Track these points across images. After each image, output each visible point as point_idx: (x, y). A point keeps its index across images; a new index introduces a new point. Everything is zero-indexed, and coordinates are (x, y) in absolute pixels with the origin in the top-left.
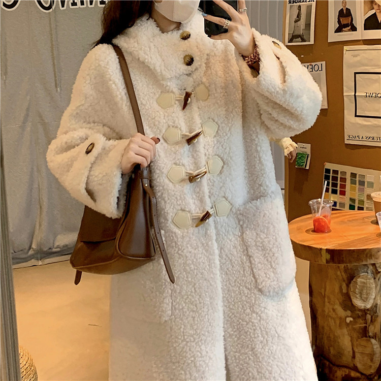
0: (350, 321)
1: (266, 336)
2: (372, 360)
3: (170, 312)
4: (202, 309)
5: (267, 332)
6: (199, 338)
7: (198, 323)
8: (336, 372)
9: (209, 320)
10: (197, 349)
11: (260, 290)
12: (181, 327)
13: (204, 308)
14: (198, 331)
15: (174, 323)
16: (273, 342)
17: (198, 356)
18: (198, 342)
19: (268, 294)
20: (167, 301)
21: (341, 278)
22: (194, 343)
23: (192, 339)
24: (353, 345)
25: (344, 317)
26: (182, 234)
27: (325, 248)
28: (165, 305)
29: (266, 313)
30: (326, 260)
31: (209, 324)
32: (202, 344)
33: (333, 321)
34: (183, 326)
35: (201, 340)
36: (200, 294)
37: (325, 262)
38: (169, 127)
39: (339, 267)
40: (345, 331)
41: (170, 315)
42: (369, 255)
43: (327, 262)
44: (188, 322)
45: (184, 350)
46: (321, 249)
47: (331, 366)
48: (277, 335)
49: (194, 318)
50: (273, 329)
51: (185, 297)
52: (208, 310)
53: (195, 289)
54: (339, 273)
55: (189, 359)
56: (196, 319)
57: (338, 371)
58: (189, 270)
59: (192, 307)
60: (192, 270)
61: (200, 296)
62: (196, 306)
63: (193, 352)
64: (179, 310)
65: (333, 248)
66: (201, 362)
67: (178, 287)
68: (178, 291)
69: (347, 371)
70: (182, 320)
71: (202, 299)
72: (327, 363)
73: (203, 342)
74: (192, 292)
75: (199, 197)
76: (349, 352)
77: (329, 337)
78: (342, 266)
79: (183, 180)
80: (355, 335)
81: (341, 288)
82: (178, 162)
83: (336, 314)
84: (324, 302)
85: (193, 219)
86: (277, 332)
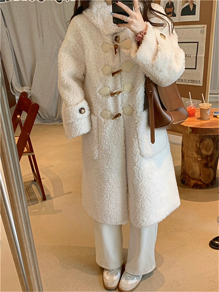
0: (200, 160)
1: (141, 178)
2: (209, 178)
3: (98, 156)
4: (113, 158)
5: (142, 176)
6: (111, 170)
7: (110, 164)
8: (191, 181)
9: (116, 163)
10: (110, 175)
11: (142, 156)
12: (102, 164)
13: (113, 157)
14: (110, 167)
15: (99, 161)
16: (146, 181)
17: (110, 178)
18: (110, 172)
19: (146, 158)
20: (96, 151)
21: (197, 140)
22: (109, 172)
23: (107, 170)
24: (200, 170)
25: (196, 157)
26: (104, 121)
27: (190, 126)
28: (95, 152)
29: (144, 167)
30: (190, 132)
31: (116, 165)
32: (113, 173)
33: (191, 159)
34: (103, 163)
35: (112, 172)
36: (112, 151)
37: (189, 133)
38: (106, 64)
39: (196, 135)
40: (197, 164)
41: (98, 157)
42: (211, 131)
43: (190, 133)
44: (105, 162)
45: (104, 174)
46: (187, 127)
47: (189, 178)
48: (148, 178)
49: (108, 161)
50: (146, 175)
51: (104, 151)
52: (116, 159)
53: (109, 148)
54: (196, 138)
55: (106, 179)
56: (109, 162)
57: (192, 181)
58: (107, 139)
59: (107, 156)
60: (108, 139)
61: (112, 152)
62: (109, 156)
63: (108, 176)
64: (102, 156)
65: (193, 127)
66: (112, 181)
67: (101, 146)
68: (101, 148)
69: (197, 181)
70: (102, 160)
71: (113, 153)
72: (187, 177)
73: (113, 172)
74: (107, 149)
75: (116, 104)
76: (198, 173)
77: (189, 166)
78: (198, 135)
79: (108, 95)
80: (201, 166)
81: (196, 145)
82: (106, 85)
83: (193, 156)
84: (188, 150)
85: (111, 115)
86: (148, 176)
